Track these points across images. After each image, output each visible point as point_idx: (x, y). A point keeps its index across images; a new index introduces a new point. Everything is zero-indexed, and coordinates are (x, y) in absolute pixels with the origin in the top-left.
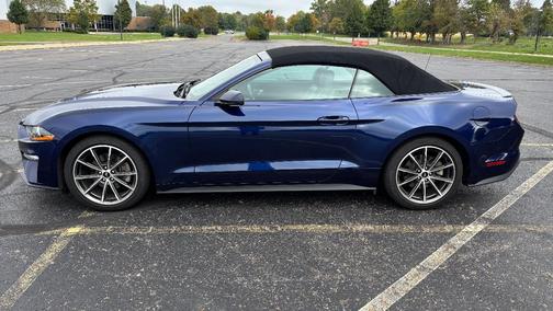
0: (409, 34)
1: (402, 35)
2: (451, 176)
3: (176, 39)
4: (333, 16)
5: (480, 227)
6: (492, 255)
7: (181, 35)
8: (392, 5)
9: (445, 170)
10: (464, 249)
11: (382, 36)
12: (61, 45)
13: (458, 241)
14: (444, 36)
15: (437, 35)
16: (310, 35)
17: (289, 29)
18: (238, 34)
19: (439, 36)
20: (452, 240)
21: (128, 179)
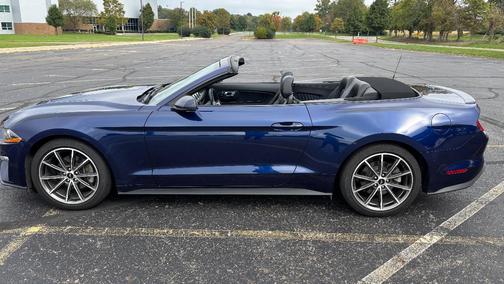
0: (407, 32)
1: (400, 33)
2: (409, 184)
3: (192, 39)
4: (336, 15)
5: (436, 239)
6: (441, 273)
7: (197, 35)
8: (391, 5)
9: (403, 178)
10: (413, 264)
11: (381, 34)
12: (89, 46)
13: (408, 255)
14: (441, 33)
15: (434, 33)
16: (315, 34)
17: (295, 29)
18: (248, 33)
19: (436, 34)
20: (403, 253)
21: (91, 181)
